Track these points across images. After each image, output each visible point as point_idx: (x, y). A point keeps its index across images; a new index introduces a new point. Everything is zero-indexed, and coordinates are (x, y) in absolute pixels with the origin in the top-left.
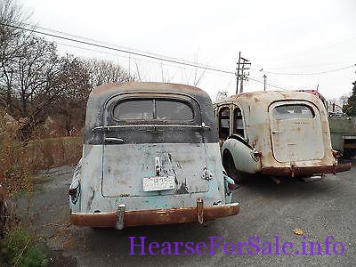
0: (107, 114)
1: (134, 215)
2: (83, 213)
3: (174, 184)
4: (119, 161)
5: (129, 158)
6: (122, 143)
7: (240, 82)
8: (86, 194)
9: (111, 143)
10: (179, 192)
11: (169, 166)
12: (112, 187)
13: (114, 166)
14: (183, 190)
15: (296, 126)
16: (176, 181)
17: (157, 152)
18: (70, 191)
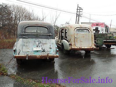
0: (23, 30)
1: (30, 56)
2: (17, 55)
3: (41, 49)
4: (27, 43)
5: (29, 42)
6: (28, 38)
7: (78, 17)
8: (18, 51)
9: (25, 38)
10: (42, 51)
11: (40, 45)
12: (25, 49)
13: (25, 44)
14: (44, 51)
15: (83, 36)
16: (42, 49)
17: (37, 41)
18: (14, 50)
